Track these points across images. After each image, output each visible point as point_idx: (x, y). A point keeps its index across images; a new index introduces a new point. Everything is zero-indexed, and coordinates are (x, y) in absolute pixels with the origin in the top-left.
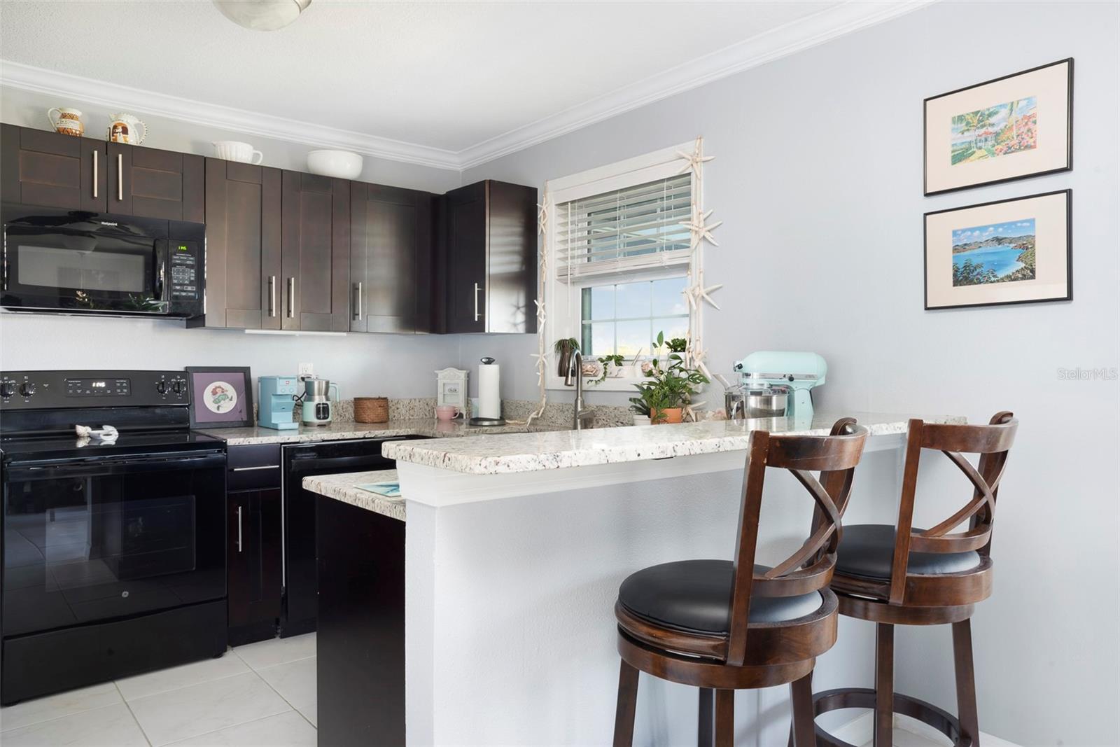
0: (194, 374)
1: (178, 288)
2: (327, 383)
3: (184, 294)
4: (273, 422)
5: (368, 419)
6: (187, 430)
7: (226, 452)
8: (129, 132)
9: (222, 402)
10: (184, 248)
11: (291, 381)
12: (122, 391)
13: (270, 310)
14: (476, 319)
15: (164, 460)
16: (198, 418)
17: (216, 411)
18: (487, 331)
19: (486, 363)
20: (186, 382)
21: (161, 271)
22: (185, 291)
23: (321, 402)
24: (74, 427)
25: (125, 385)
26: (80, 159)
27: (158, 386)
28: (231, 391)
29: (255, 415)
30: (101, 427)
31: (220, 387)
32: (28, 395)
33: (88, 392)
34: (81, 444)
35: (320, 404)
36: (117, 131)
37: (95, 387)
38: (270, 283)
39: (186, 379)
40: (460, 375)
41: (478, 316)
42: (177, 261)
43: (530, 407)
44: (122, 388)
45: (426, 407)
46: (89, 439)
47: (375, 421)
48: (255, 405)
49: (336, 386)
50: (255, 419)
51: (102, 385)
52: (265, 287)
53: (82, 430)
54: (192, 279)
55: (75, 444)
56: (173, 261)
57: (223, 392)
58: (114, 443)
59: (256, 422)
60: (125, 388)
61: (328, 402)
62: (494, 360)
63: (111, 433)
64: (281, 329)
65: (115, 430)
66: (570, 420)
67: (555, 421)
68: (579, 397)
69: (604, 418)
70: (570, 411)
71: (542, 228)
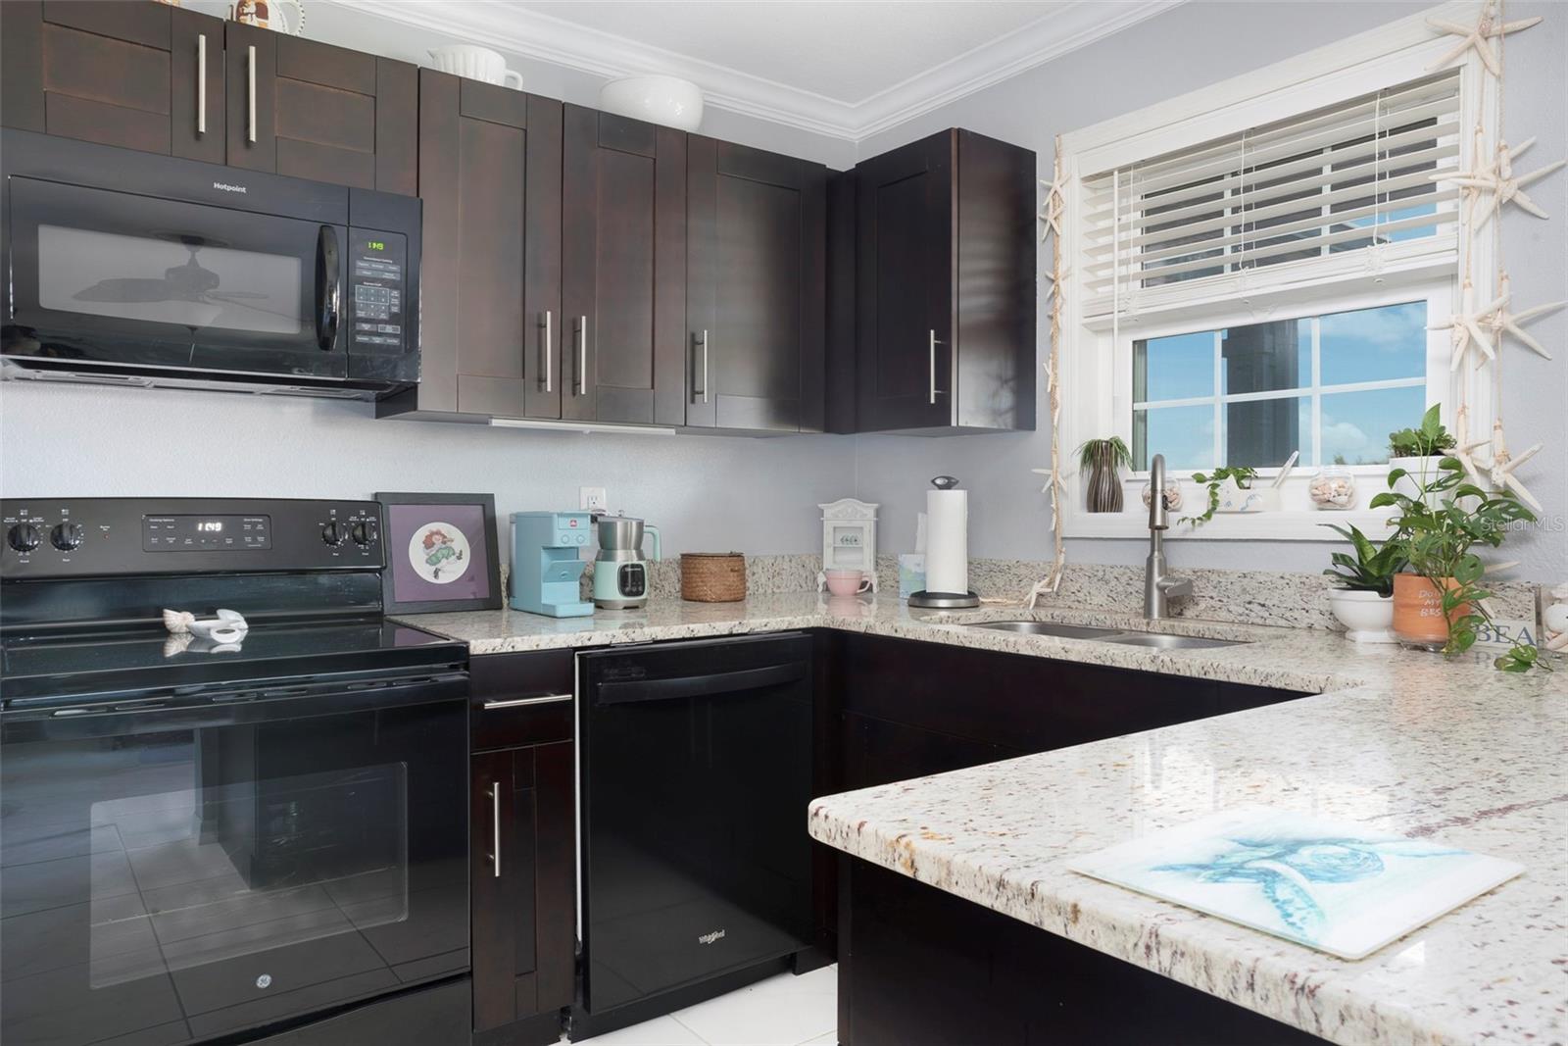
0: (391, 506)
1: (366, 327)
2: (640, 525)
3: (377, 340)
4: (544, 601)
5: (710, 595)
6: (378, 617)
7: (467, 668)
8: (270, 14)
9: (444, 561)
10: (380, 246)
11: (579, 520)
12: (255, 540)
13: (541, 380)
14: (933, 401)
15: (344, 688)
16: (397, 593)
17: (431, 579)
18: (954, 423)
19: (941, 487)
20: (377, 523)
21: (334, 296)
22: (380, 335)
23: (630, 563)
24: (161, 615)
25: (260, 527)
26: (170, 52)
27: (324, 529)
28: (459, 541)
29: (503, 588)
30: (215, 613)
31: (438, 533)
32: (69, 547)
33: (188, 541)
34: (174, 648)
35: (626, 566)
36: (246, 11)
37: (204, 531)
38: (542, 326)
39: (378, 519)
40: (865, 512)
41: (936, 395)
42: (365, 273)
43: (1023, 571)
44: (254, 533)
45: (801, 571)
46: (190, 638)
47: (723, 598)
48: (504, 568)
49: (656, 532)
50: (504, 594)
51: (218, 527)
52: (531, 332)
53: (175, 619)
54: (395, 310)
55: (161, 648)
56: (358, 273)
57: (444, 543)
58: (238, 648)
59: (505, 601)
60: (260, 533)
61: (642, 563)
62: (957, 482)
63: (233, 626)
64: (561, 418)
65: (242, 619)
66: (1123, 597)
67: (1086, 600)
68: (1156, 553)
69: (1214, 595)
70: (1124, 579)
71: (1051, 226)
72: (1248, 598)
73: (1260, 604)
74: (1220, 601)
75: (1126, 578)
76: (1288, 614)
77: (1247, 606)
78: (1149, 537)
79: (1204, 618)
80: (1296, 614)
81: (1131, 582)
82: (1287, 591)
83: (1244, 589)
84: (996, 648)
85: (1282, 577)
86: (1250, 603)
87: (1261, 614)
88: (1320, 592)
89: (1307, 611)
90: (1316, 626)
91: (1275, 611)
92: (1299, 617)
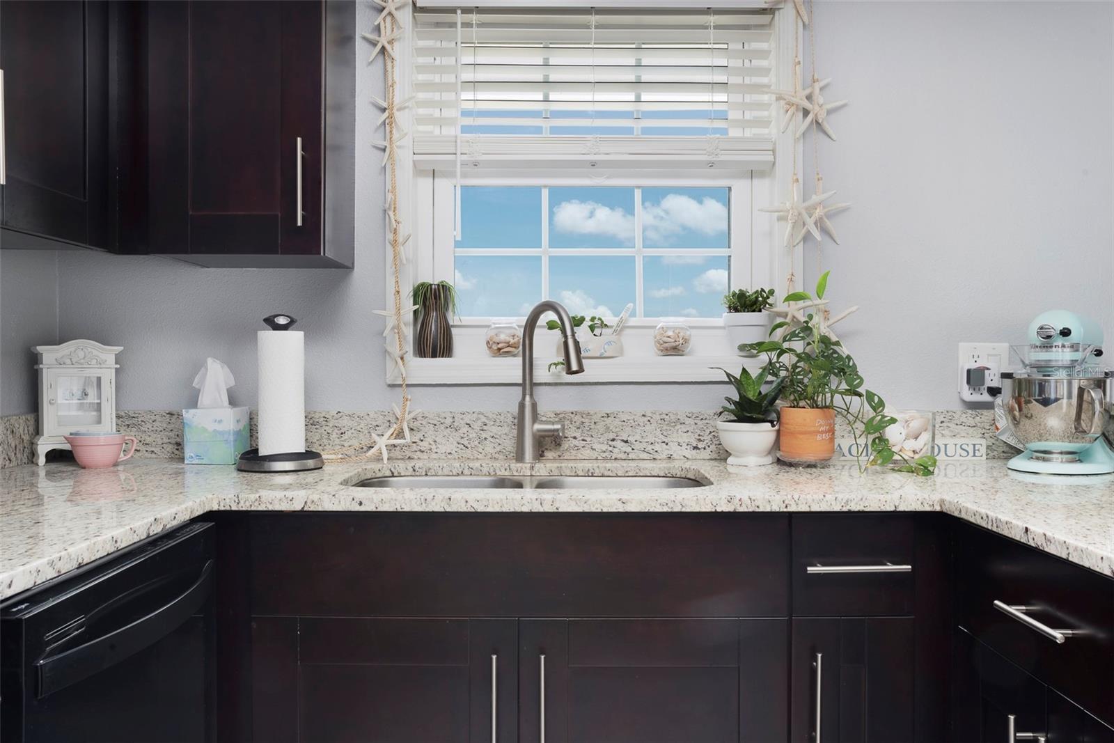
19: (277, 327)
66: (476, 443)
67: (431, 449)
68: (528, 398)
69: (577, 435)
70: (477, 426)
71: (383, 48)
72: (612, 436)
73: (623, 441)
74: (583, 440)
75: (479, 423)
76: (649, 448)
77: (611, 443)
78: (521, 382)
79: (565, 458)
80: (657, 447)
81: (485, 428)
82: (648, 427)
83: (608, 428)
84: (525, 509)
85: (643, 415)
86: (613, 440)
87: (624, 449)
88: (679, 426)
89: (667, 444)
90: (675, 456)
91: (637, 446)
92: (659, 449)
